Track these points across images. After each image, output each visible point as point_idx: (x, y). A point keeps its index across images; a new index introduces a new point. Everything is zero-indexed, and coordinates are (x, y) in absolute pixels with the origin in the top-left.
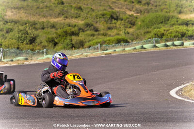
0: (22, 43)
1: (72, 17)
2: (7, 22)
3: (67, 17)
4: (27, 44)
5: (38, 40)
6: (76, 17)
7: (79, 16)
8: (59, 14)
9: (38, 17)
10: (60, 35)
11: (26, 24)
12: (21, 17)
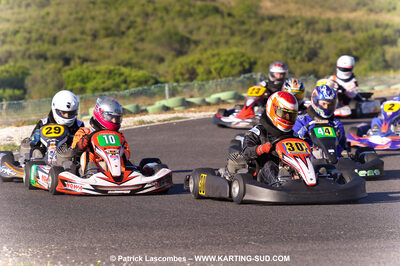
0: (294, 58)
1: (381, 11)
2: (263, 19)
3: (371, 10)
4: (302, 60)
5: (322, 54)
6: (389, 11)
7: (394, 9)
8: (358, 4)
9: (319, 10)
10: (361, 45)
11: (297, 22)
12: (288, 11)
